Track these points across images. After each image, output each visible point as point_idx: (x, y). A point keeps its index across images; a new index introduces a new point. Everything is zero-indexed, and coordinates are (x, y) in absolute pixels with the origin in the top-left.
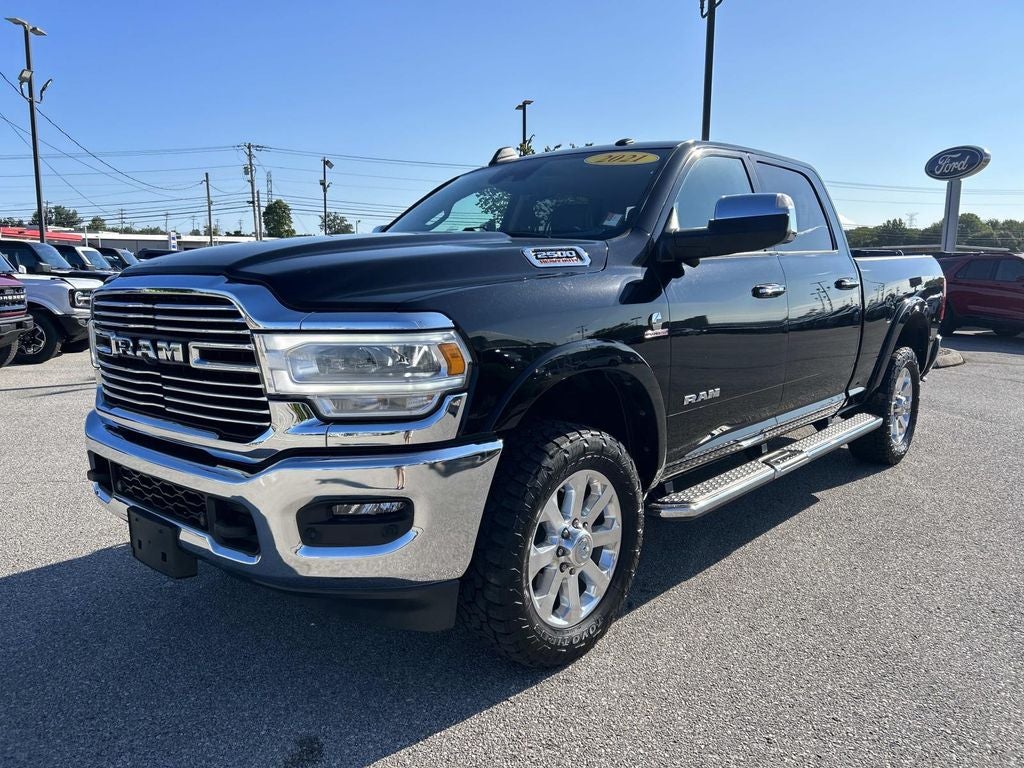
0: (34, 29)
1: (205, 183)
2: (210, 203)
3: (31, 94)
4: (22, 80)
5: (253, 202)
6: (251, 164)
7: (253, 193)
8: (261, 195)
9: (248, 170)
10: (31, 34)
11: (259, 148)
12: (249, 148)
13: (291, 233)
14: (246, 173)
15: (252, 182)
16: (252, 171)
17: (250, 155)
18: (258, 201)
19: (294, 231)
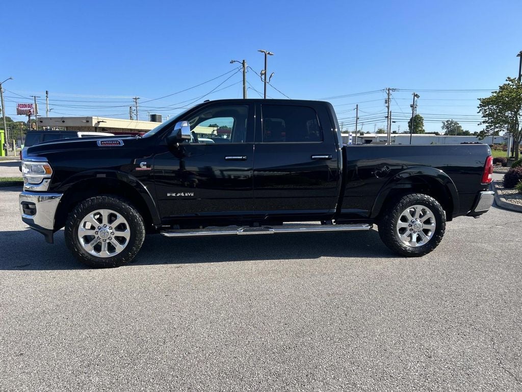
0: (269, 53)
1: (356, 110)
2: (358, 118)
3: (265, 80)
4: (262, 74)
5: (388, 117)
6: (389, 98)
7: (388, 113)
8: (392, 114)
9: (387, 101)
10: (268, 55)
11: (394, 90)
12: (389, 90)
13: (423, 132)
14: (386, 103)
15: (388, 107)
16: (389, 102)
17: (388, 94)
18: (390, 116)
19: (424, 130)
